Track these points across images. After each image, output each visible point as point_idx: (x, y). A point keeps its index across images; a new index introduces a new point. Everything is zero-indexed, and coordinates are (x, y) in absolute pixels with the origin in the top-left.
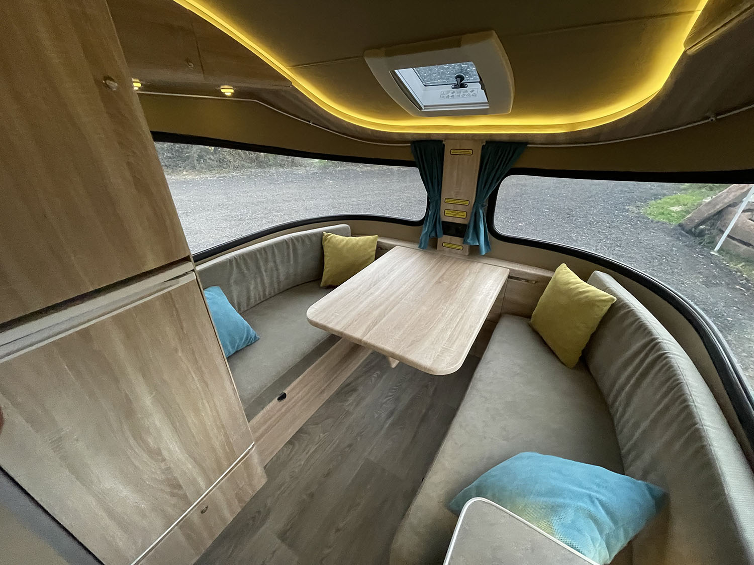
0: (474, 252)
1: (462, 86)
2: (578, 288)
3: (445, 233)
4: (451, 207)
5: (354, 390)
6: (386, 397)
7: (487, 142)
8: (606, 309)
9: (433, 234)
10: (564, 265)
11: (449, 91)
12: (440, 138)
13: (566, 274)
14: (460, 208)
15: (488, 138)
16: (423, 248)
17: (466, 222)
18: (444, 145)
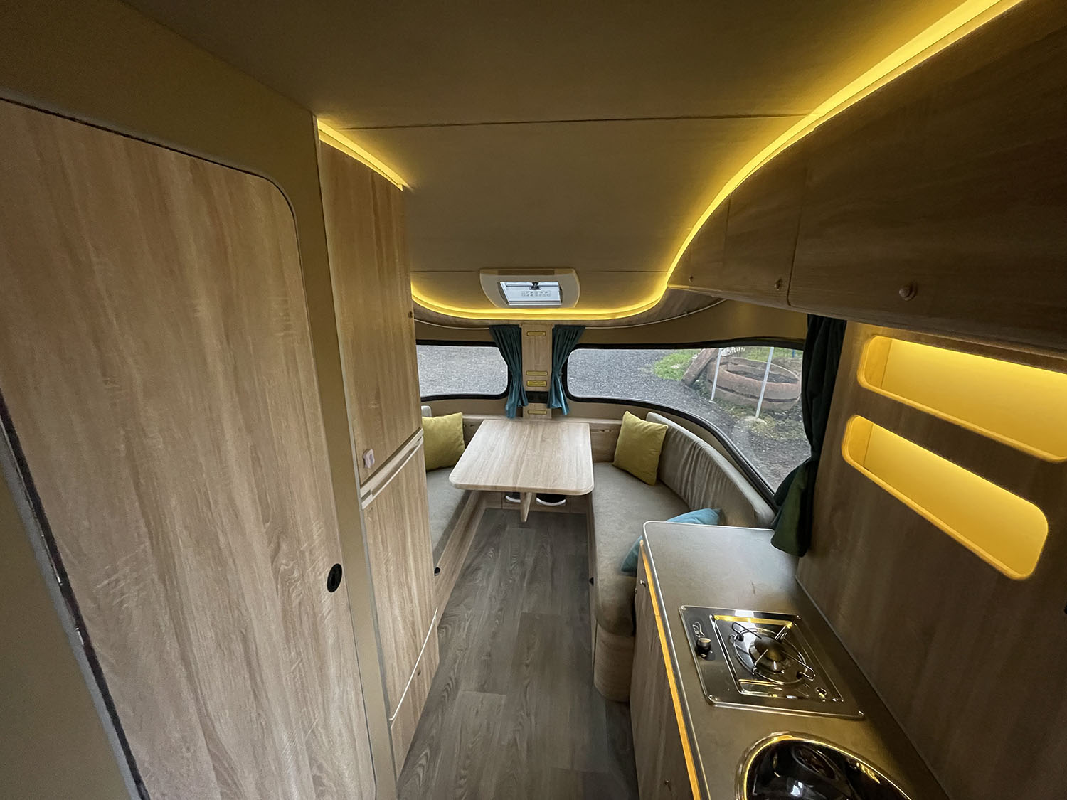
0: (557, 414)
1: (538, 288)
2: (642, 425)
3: (529, 402)
4: (533, 378)
5: (478, 569)
6: (512, 565)
7: (556, 326)
8: (664, 435)
9: (520, 404)
10: (627, 412)
11: (528, 292)
12: (518, 323)
13: (630, 418)
14: (540, 378)
15: (557, 323)
16: (512, 418)
17: (548, 390)
18: (521, 329)
